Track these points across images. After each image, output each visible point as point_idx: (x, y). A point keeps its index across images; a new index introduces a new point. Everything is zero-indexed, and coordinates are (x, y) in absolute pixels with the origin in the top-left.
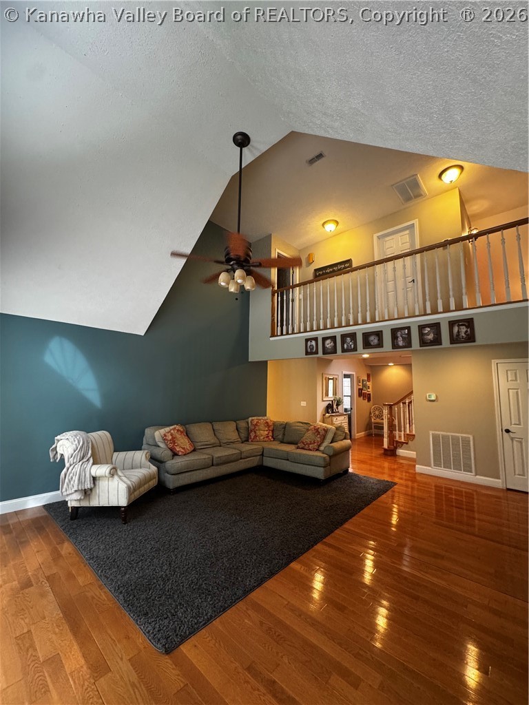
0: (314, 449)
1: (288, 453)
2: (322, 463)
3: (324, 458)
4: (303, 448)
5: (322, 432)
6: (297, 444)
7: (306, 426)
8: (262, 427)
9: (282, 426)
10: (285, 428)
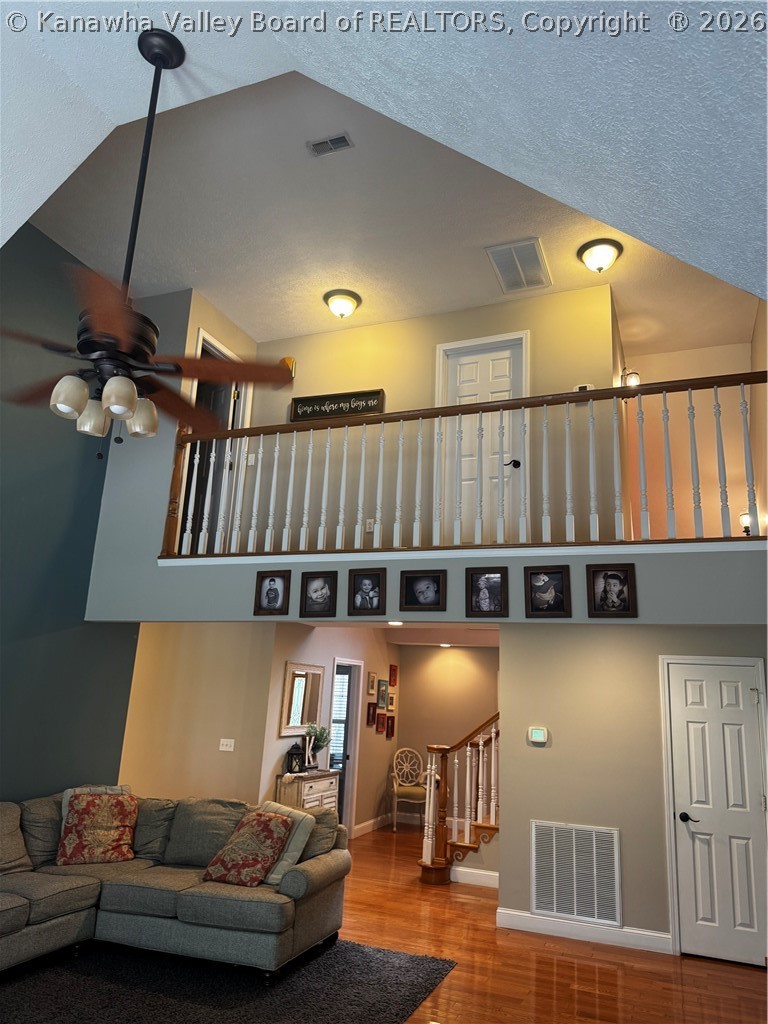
0: (253, 879)
1: (176, 896)
2: (275, 922)
3: (282, 907)
4: (222, 880)
5: (279, 831)
6: (204, 867)
7: (234, 813)
8: (102, 816)
9: (164, 815)
10: (171, 819)
